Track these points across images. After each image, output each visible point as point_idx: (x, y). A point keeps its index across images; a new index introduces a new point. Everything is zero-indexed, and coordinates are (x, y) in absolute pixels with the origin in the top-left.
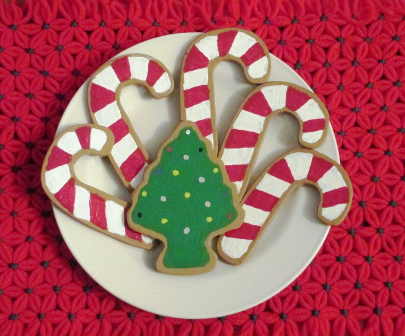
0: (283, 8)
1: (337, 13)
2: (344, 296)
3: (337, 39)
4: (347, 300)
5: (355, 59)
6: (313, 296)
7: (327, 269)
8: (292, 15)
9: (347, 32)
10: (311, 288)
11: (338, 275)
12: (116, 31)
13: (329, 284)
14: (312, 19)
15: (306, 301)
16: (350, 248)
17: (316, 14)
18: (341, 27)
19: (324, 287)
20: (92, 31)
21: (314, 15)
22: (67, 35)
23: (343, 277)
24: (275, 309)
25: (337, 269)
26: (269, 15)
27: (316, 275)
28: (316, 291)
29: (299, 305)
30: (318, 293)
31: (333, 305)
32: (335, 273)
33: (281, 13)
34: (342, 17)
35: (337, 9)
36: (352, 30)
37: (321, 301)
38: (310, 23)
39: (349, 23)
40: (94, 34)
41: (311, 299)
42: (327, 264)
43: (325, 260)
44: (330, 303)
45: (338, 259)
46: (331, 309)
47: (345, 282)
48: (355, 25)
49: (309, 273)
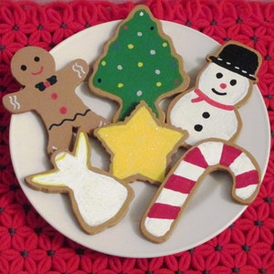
0: (202, 13)
1: (251, 17)
2: (263, 257)
3: (251, 38)
4: (266, 260)
5: (268, 55)
6: (234, 256)
7: (246, 233)
8: (211, 19)
9: (260, 33)
10: (231, 249)
11: (257, 237)
12: (52, 34)
13: (248, 245)
14: (228, 21)
15: (227, 259)
16: (267, 214)
17: (233, 18)
18: (254, 29)
19: (243, 248)
20: (31, 33)
21: (230, 19)
22: (9, 37)
23: (261, 240)
24: (199, 267)
25: (255, 232)
26: (190, 18)
27: (236, 237)
28: (236, 251)
29: (220, 264)
30: (238, 253)
31: (252, 265)
32: (253, 236)
33: (201, 17)
34: (255, 20)
35: (251, 14)
36: (265, 31)
37: (241, 260)
38: (227, 25)
39: (262, 25)
40: (32, 36)
41: (232, 259)
42: (245, 228)
43: (244, 224)
44: (249, 263)
45: (256, 223)
46: (250, 267)
47: (263, 244)
48: (267, 27)
49: (229, 235)
